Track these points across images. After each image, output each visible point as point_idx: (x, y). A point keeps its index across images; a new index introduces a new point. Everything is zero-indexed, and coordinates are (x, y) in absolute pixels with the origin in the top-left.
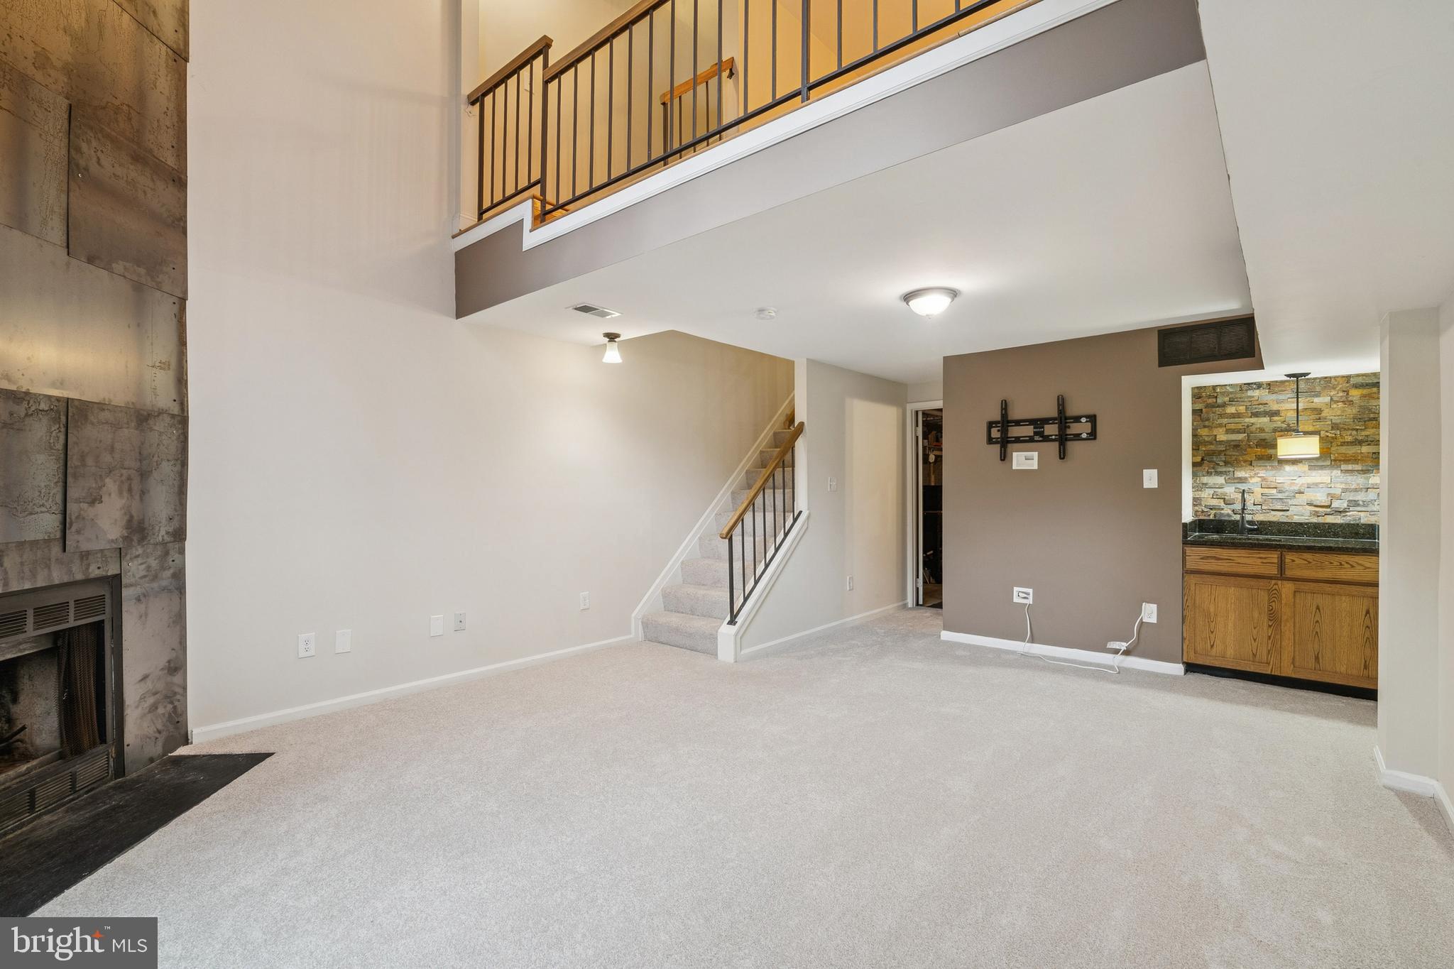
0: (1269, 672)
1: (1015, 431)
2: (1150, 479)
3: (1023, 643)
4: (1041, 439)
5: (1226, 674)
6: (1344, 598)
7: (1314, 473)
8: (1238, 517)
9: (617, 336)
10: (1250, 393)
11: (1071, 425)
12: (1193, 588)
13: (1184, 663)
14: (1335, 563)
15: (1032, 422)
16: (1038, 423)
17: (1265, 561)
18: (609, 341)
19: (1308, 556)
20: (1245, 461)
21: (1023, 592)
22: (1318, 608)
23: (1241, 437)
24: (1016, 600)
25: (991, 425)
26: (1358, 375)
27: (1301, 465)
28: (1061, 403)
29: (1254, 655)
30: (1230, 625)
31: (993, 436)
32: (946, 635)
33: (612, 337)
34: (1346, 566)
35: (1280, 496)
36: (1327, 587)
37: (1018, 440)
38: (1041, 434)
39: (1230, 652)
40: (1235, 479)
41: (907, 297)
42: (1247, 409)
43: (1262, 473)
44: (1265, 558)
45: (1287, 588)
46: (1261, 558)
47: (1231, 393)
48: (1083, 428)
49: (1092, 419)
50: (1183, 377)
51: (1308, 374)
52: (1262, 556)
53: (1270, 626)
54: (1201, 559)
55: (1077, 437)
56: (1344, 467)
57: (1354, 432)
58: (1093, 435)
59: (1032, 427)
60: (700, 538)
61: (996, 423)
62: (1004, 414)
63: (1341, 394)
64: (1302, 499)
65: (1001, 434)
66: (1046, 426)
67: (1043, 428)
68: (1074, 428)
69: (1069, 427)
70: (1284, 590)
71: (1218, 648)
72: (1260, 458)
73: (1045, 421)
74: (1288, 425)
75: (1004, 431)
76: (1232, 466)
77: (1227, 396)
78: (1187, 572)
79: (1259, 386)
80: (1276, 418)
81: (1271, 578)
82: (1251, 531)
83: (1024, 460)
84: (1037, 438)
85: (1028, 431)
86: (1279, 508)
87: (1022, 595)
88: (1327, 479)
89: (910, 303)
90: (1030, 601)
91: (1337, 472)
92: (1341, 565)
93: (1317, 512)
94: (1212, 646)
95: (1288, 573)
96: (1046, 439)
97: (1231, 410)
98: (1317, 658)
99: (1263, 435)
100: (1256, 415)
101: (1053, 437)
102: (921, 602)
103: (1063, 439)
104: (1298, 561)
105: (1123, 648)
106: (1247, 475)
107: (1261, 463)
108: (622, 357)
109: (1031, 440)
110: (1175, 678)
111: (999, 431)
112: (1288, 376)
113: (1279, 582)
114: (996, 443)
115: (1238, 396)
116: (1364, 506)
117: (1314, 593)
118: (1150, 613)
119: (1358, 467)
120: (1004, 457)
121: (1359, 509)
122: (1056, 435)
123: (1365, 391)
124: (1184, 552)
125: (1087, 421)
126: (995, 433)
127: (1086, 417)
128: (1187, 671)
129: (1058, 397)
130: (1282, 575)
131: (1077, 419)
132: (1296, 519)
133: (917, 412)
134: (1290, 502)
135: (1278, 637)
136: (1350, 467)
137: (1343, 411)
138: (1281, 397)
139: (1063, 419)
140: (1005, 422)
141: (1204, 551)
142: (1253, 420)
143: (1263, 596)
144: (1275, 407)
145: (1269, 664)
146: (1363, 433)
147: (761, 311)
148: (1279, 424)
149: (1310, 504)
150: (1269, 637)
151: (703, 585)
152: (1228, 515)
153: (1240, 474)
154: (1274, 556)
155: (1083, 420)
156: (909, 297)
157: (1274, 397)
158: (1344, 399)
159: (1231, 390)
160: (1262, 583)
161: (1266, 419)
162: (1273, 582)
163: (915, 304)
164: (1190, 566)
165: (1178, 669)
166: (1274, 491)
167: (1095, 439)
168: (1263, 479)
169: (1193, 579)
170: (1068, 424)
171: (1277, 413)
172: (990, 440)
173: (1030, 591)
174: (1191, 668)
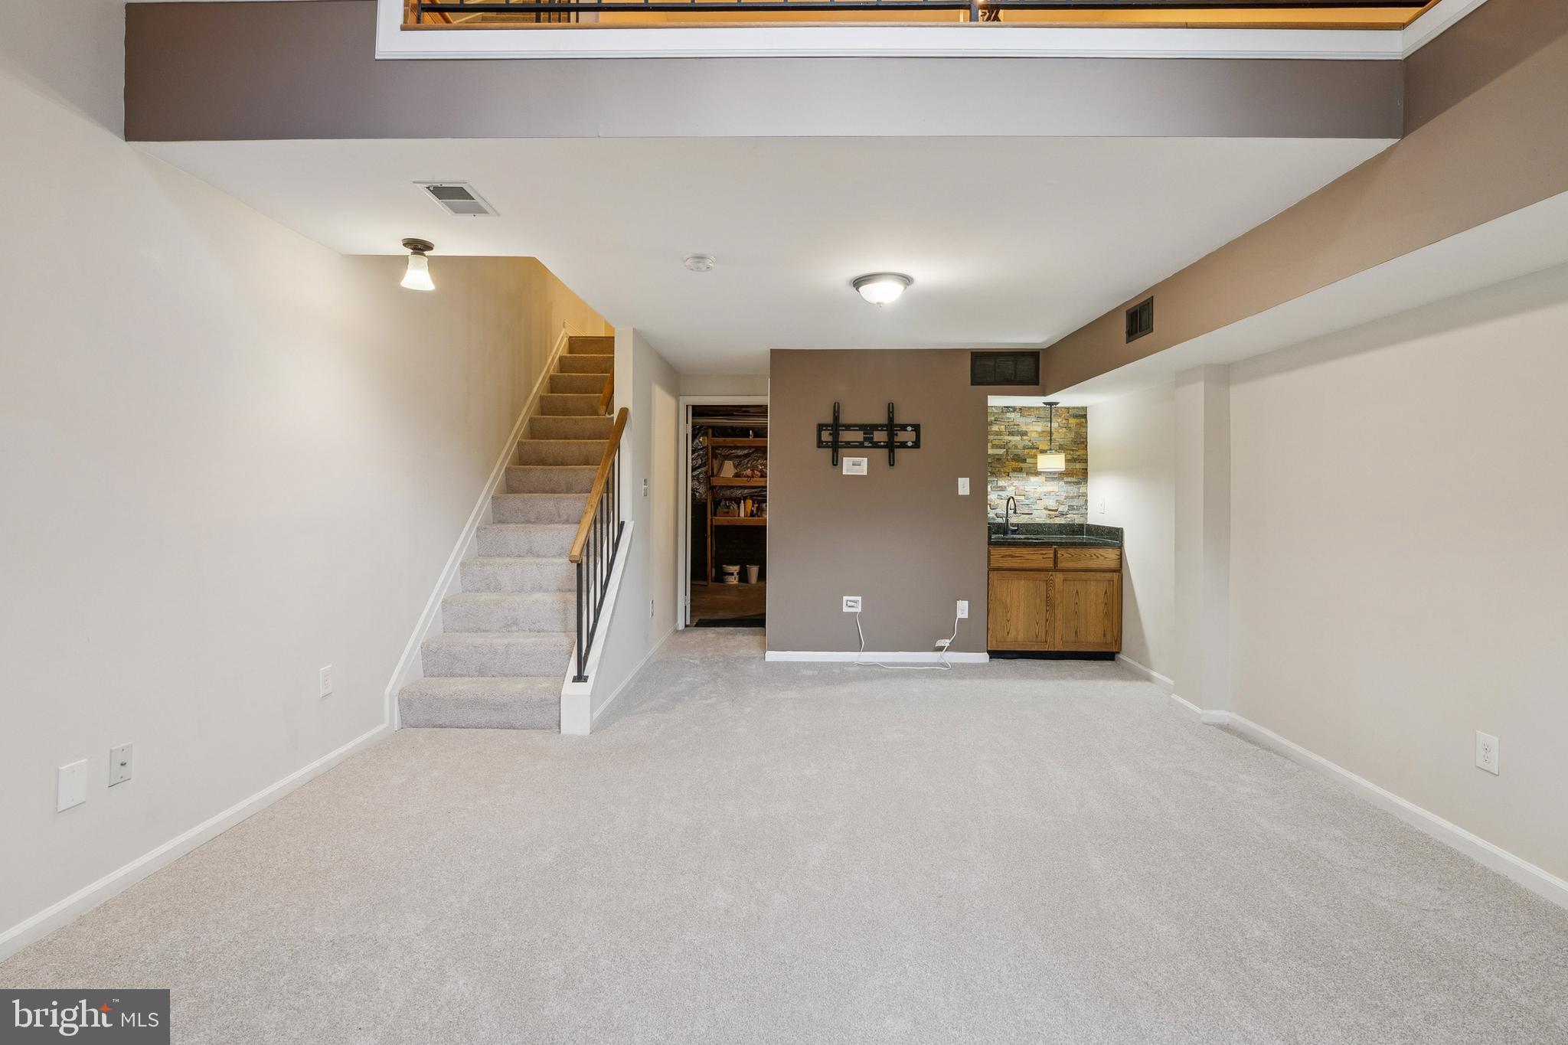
0: (1047, 650)
1: (846, 436)
2: (964, 486)
3: (857, 653)
4: (870, 445)
5: (1015, 656)
6: (1092, 583)
7: (1048, 483)
8: (1000, 520)
9: (428, 247)
10: (1008, 415)
11: (898, 432)
12: (995, 582)
13: (989, 652)
14: (1088, 556)
15: (862, 427)
16: (868, 429)
17: (1045, 556)
18: (412, 254)
19: (1071, 550)
20: (1005, 473)
21: (850, 601)
22: (1077, 592)
23: (1002, 451)
24: (845, 609)
25: (821, 427)
26: (1074, 408)
27: (1040, 476)
28: (891, 410)
29: (1037, 636)
30: (1021, 614)
31: (823, 439)
32: (772, 656)
33: (419, 247)
34: (1095, 557)
35: (1027, 502)
36: (1083, 575)
37: (848, 445)
38: (871, 440)
39: (1021, 636)
40: (998, 487)
41: (858, 283)
42: (1006, 428)
43: (1016, 483)
44: (1045, 554)
45: (1058, 578)
46: (1042, 554)
47: (996, 413)
48: (908, 436)
49: (917, 428)
50: (989, 396)
51: (1057, 403)
52: (1044, 552)
53: (1047, 611)
54: (1002, 557)
55: (903, 445)
56: (1066, 479)
57: (1072, 452)
58: (917, 444)
59: (862, 432)
60: (463, 565)
61: (827, 425)
62: (836, 418)
63: (1064, 421)
64: (1041, 504)
65: (833, 438)
66: (875, 432)
67: (873, 434)
68: (902, 436)
69: (897, 435)
70: (1056, 580)
71: (1012, 635)
72: (1015, 470)
73: (874, 427)
74: (1033, 443)
75: (835, 434)
76: (996, 477)
77: (994, 416)
78: (991, 569)
79: (1014, 409)
80: (1025, 437)
81: (1047, 570)
82: (1014, 532)
83: (855, 465)
84: (866, 444)
85: (859, 436)
86: (1027, 512)
87: (852, 604)
88: (1056, 489)
89: (860, 289)
90: (859, 609)
91: (1062, 483)
92: (1091, 556)
93: (1050, 515)
94: (1008, 633)
95: (1060, 565)
96: (876, 445)
97: (995, 428)
98: (1076, 633)
99: (1017, 451)
100: (1011, 434)
101: (882, 444)
102: (688, 623)
103: (891, 446)
104: (1066, 555)
105: (947, 645)
106: (1006, 485)
107: (1015, 474)
108: (435, 282)
109: (861, 445)
110: (983, 665)
111: (830, 434)
112: (1045, 403)
113: (1054, 573)
114: (827, 447)
115: (1000, 416)
116: (1077, 510)
117: (1074, 580)
118: (963, 609)
119: (1074, 480)
120: (836, 462)
121: (1074, 512)
122: (884, 442)
123: (1078, 421)
124: (989, 552)
125: (912, 430)
126: (826, 436)
127: (912, 426)
128: (991, 658)
129: (889, 404)
130: (1056, 568)
131: (903, 427)
132: (1038, 521)
133: (687, 406)
134: (1034, 507)
135: (1053, 619)
136: (1069, 479)
137: (1066, 435)
138: (1029, 420)
139: (891, 427)
140: (836, 426)
141: (1003, 551)
142: (1010, 438)
143: (1043, 584)
144: (1024, 428)
145: (1046, 642)
146: (1078, 453)
147: (701, 258)
148: (1027, 443)
149: (1046, 509)
150: (1047, 620)
151: (484, 631)
152: (993, 519)
153: (1002, 483)
154: (1050, 553)
155: (909, 428)
156: (865, 280)
157: (1023, 420)
158: (1066, 426)
159: (996, 411)
160: (1042, 575)
161: (1018, 438)
162: (1050, 573)
163: (864, 289)
164: (994, 564)
165: (983, 657)
166: (1023, 498)
167: (919, 447)
168: (1017, 488)
169: (994, 575)
170: (895, 432)
171: (1025, 433)
172: (820, 444)
173: (859, 598)
174: (994, 654)
